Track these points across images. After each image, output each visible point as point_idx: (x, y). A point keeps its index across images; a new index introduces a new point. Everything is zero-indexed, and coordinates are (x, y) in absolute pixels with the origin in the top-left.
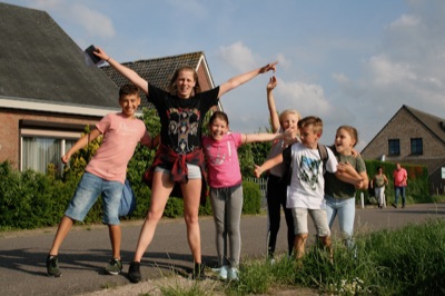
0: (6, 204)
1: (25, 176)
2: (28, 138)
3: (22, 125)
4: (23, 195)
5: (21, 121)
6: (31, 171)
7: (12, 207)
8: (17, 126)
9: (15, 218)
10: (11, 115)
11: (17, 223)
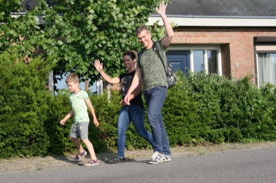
0: (249, 117)
1: (265, 91)
2: (263, 54)
3: (257, 42)
4: (264, 108)
5: (255, 39)
6: (269, 86)
7: (254, 121)
8: (252, 43)
9: (258, 131)
10: (246, 33)
11: (261, 135)
